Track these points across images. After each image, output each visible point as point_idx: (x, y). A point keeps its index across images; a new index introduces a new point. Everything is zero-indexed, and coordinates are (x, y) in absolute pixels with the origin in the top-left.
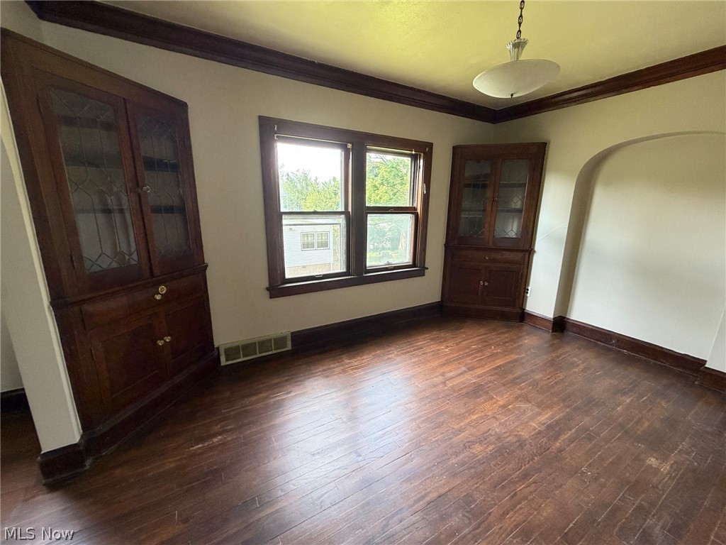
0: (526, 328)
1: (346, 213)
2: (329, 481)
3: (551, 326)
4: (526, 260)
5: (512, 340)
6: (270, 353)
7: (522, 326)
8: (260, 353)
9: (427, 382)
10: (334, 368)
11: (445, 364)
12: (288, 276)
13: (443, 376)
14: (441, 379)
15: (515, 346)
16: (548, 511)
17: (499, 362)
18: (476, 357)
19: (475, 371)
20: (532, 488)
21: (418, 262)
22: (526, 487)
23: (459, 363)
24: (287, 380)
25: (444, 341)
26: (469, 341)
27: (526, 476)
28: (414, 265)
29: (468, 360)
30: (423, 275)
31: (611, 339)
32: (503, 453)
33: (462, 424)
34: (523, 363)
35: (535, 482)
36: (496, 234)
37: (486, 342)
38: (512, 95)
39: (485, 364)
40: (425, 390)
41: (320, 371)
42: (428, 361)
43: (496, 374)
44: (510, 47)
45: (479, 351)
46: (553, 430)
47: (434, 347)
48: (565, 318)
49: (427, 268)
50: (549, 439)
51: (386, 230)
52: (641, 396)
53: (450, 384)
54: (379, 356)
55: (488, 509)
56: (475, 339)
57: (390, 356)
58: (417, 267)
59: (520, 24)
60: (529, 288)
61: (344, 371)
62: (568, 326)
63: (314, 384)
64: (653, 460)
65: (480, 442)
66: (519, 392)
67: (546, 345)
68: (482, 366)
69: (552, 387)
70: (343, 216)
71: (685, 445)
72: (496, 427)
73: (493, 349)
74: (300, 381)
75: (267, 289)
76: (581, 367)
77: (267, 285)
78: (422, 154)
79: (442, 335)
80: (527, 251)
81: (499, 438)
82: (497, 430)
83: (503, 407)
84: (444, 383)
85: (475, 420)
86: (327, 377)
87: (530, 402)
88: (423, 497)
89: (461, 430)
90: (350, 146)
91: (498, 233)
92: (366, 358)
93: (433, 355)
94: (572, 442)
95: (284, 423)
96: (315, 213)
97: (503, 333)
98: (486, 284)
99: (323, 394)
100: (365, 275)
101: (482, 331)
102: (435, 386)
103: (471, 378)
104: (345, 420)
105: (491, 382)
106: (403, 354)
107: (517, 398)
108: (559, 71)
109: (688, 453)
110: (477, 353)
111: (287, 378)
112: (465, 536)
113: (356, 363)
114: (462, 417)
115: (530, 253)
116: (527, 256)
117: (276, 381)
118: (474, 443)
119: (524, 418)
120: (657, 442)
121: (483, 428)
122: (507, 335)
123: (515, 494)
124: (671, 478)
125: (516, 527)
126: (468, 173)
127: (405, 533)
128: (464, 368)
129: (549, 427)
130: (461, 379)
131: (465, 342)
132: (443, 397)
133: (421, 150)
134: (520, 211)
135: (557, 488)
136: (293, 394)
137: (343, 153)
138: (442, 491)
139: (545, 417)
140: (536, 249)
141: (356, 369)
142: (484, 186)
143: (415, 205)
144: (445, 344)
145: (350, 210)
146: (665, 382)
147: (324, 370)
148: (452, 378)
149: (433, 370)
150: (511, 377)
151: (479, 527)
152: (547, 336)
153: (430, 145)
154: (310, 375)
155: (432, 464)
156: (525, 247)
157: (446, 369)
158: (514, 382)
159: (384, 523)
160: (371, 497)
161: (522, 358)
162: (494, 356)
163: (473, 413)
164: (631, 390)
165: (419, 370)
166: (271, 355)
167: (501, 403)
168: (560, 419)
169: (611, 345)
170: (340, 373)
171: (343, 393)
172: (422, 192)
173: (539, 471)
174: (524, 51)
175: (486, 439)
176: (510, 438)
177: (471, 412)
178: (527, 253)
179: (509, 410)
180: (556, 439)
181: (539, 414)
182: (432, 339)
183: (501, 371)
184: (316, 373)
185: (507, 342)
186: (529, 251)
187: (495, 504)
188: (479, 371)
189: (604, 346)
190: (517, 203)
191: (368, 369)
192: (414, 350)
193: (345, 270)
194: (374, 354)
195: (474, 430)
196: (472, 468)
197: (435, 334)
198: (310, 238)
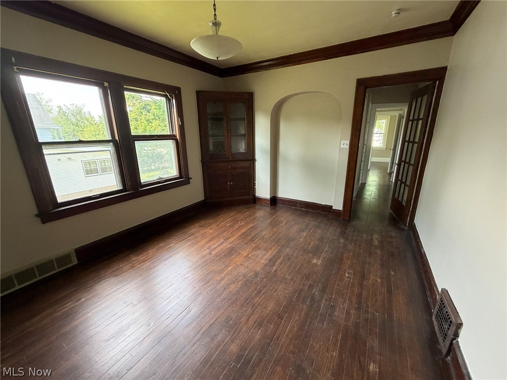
0: (257, 206)
1: (113, 141)
2: (124, 354)
3: (269, 202)
4: (252, 165)
5: (250, 216)
6: (54, 272)
7: (255, 206)
8: (40, 276)
9: (199, 255)
10: (123, 267)
11: (210, 241)
12: (60, 200)
13: (209, 248)
14: (208, 251)
15: (251, 218)
16: (271, 306)
17: (243, 231)
18: (229, 231)
19: (230, 240)
20: (263, 296)
21: (183, 175)
22: (259, 298)
23: (219, 238)
24: (75, 291)
25: (209, 226)
26: (225, 222)
27: (259, 292)
28: (181, 177)
29: (225, 234)
30: (189, 183)
31: (297, 204)
32: (247, 283)
33: (223, 275)
34: (256, 228)
35: (264, 294)
36: (232, 150)
37: (235, 220)
38: (217, 58)
39: (235, 234)
40: (197, 262)
41: (109, 273)
42: (199, 242)
43: (242, 238)
44: (211, 24)
45: (231, 226)
46: (272, 261)
47: (202, 231)
48: (275, 197)
49: (191, 178)
50: (270, 267)
51: (164, 153)
52: (310, 230)
53: (214, 253)
54: (161, 247)
55: (240, 320)
56: (229, 220)
57: (170, 246)
58: (183, 178)
59: (215, 10)
60: (256, 182)
61: (132, 267)
62: (278, 202)
63: (104, 285)
64: (315, 260)
65: (234, 283)
66: (254, 245)
67: (268, 214)
68: (234, 236)
69: (271, 237)
70: (111, 144)
71: (326, 249)
72: (242, 270)
73: (240, 223)
74: (89, 287)
75: (37, 216)
76: (284, 222)
77: (36, 212)
78: (173, 95)
79: (208, 222)
80: (252, 160)
81: (244, 276)
82: (243, 272)
83: (246, 257)
84: (210, 253)
85: (230, 270)
86: (117, 276)
87: (261, 249)
88: (199, 331)
89: (222, 280)
90: (106, 84)
91: (234, 151)
92: (151, 252)
93: (202, 237)
94: (281, 264)
95: (76, 327)
96: (80, 142)
97: (245, 212)
98: (231, 183)
99: (114, 290)
100: (140, 189)
101: (233, 214)
102: (204, 257)
103: (227, 245)
104: (135, 303)
105: (239, 244)
106: (181, 241)
107: (253, 249)
108: (242, 47)
109: (328, 252)
110: (230, 228)
111: (75, 288)
112: (227, 343)
113: (142, 258)
114: (223, 271)
115: (253, 161)
116: (252, 164)
117: (63, 294)
118: (230, 284)
119: (258, 259)
120: (316, 251)
121: (235, 273)
122: (247, 213)
123: (254, 305)
124: (322, 266)
125: (255, 323)
126: (209, 110)
127: (187, 360)
128: (222, 240)
129: (270, 260)
130: (221, 247)
131: (223, 223)
132: (210, 262)
133: (172, 92)
134: (244, 135)
135: (274, 292)
136: (83, 300)
137: (101, 90)
138: (211, 322)
139: (268, 255)
140: (256, 158)
141: (143, 262)
142: (221, 119)
143: (174, 133)
144: (209, 228)
145: (117, 138)
146: (319, 220)
147: (114, 271)
148: (215, 248)
149: (203, 246)
150: (250, 237)
151: (235, 333)
152: (268, 209)
153: (179, 89)
154: (100, 279)
155: (204, 308)
156: (250, 158)
157: (211, 244)
158: (252, 240)
159: (172, 362)
160: (161, 350)
161: (256, 225)
162: (240, 228)
163: (229, 267)
164: (306, 229)
165: (193, 249)
166: (54, 274)
167: (245, 255)
168: (276, 254)
169: (298, 207)
170: (129, 269)
171: (133, 284)
172: (178, 123)
173: (265, 286)
174: (220, 29)
175: (237, 279)
176: (250, 274)
177: (227, 266)
178: (252, 162)
179: (249, 258)
180: (274, 264)
181: (265, 254)
182: (201, 226)
183: (244, 236)
184: (106, 276)
185: (247, 218)
186: (253, 160)
187: (243, 315)
188: (231, 240)
189: (295, 209)
190: (242, 131)
191: (152, 260)
192: (188, 237)
193: (121, 188)
194: (157, 247)
195: (229, 276)
196: (229, 300)
197: (203, 222)
198: (92, 165)
